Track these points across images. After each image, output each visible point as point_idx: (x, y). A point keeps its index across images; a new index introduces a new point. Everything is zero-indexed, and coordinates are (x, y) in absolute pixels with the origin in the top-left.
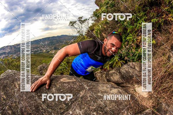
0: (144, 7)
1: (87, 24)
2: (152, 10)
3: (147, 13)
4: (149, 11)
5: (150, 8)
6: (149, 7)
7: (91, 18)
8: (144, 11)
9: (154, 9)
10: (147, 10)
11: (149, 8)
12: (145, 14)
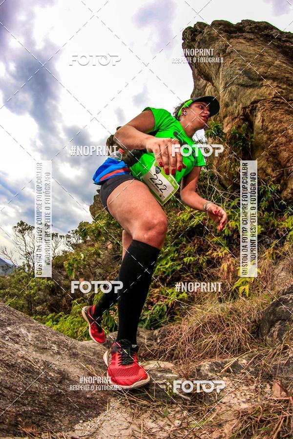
0: (177, 237)
1: (54, 245)
2: (190, 242)
3: (181, 248)
4: (184, 244)
5: (187, 239)
6: (186, 237)
7: (65, 238)
8: (176, 244)
9: (194, 241)
10: (181, 243)
11: (185, 239)
12: (177, 250)
